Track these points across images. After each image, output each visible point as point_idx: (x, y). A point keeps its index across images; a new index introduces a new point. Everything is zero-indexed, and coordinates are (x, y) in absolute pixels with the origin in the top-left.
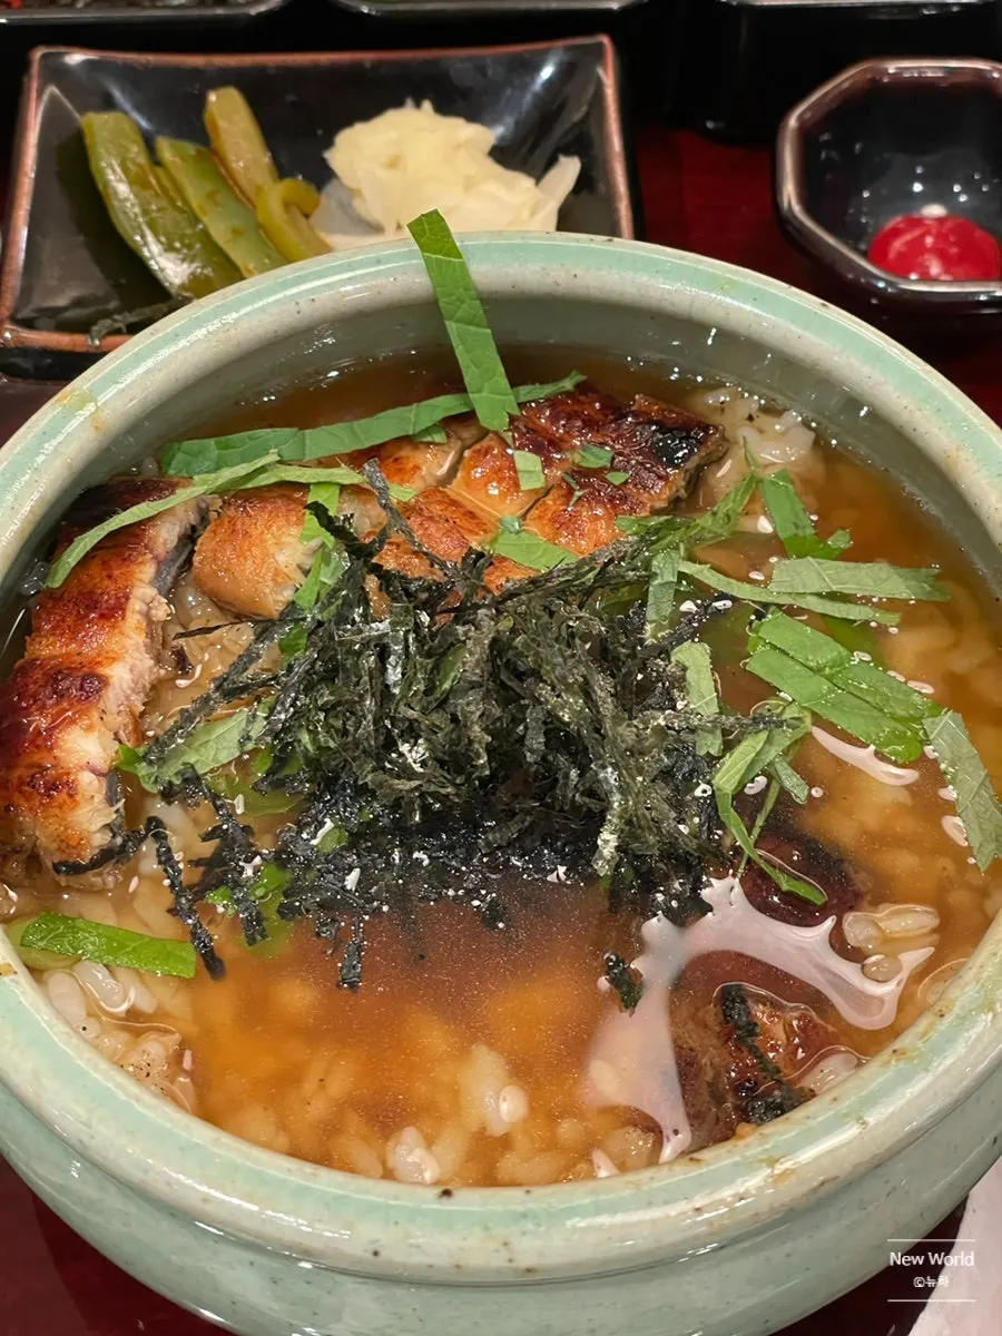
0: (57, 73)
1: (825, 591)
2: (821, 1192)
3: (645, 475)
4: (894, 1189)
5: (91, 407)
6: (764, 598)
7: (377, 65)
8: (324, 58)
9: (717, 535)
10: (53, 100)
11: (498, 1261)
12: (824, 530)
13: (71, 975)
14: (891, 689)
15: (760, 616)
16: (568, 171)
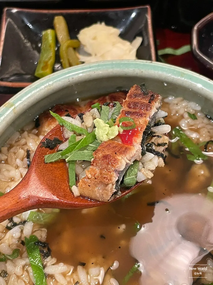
0: (10, 15)
7: (91, 13)
8: (78, 11)
10: (9, 23)
16: (138, 41)
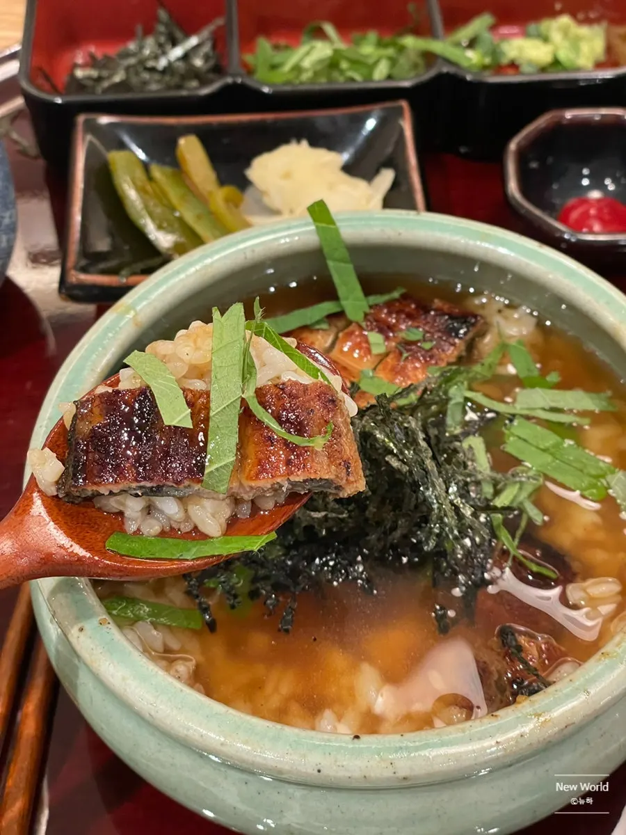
0: (92, 128)
1: (547, 407)
2: (566, 732)
3: (443, 343)
4: (605, 733)
5: (132, 313)
6: (512, 411)
7: (275, 122)
9: (484, 376)
10: (91, 143)
11: (388, 773)
12: (544, 372)
13: (132, 629)
14: (587, 459)
15: (511, 421)
16: (386, 178)
